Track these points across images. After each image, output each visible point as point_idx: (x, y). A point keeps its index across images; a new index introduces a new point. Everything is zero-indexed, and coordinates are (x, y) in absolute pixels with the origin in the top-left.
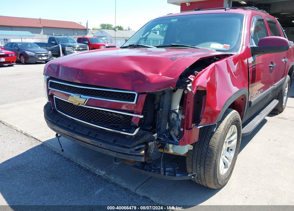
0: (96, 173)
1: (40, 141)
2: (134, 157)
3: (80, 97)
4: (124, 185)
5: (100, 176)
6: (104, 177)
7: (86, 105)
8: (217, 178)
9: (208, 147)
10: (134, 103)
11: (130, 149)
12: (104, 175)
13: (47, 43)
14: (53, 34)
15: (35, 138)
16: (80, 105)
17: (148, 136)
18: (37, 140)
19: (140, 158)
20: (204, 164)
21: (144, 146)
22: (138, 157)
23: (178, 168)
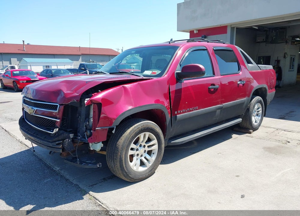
0: (54, 169)
1: (28, 147)
2: (56, 149)
3: (32, 109)
4: (68, 177)
5: (55, 171)
6: (57, 171)
7: (35, 114)
8: (125, 171)
9: (116, 146)
10: (57, 111)
11: (53, 144)
12: (58, 170)
13: (78, 69)
14: (91, 60)
15: (26, 145)
16: (31, 114)
17: (66, 134)
18: (27, 146)
19: (59, 149)
20: (113, 159)
21: (62, 142)
22: (58, 149)
23: (95, 161)
